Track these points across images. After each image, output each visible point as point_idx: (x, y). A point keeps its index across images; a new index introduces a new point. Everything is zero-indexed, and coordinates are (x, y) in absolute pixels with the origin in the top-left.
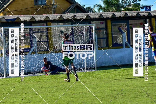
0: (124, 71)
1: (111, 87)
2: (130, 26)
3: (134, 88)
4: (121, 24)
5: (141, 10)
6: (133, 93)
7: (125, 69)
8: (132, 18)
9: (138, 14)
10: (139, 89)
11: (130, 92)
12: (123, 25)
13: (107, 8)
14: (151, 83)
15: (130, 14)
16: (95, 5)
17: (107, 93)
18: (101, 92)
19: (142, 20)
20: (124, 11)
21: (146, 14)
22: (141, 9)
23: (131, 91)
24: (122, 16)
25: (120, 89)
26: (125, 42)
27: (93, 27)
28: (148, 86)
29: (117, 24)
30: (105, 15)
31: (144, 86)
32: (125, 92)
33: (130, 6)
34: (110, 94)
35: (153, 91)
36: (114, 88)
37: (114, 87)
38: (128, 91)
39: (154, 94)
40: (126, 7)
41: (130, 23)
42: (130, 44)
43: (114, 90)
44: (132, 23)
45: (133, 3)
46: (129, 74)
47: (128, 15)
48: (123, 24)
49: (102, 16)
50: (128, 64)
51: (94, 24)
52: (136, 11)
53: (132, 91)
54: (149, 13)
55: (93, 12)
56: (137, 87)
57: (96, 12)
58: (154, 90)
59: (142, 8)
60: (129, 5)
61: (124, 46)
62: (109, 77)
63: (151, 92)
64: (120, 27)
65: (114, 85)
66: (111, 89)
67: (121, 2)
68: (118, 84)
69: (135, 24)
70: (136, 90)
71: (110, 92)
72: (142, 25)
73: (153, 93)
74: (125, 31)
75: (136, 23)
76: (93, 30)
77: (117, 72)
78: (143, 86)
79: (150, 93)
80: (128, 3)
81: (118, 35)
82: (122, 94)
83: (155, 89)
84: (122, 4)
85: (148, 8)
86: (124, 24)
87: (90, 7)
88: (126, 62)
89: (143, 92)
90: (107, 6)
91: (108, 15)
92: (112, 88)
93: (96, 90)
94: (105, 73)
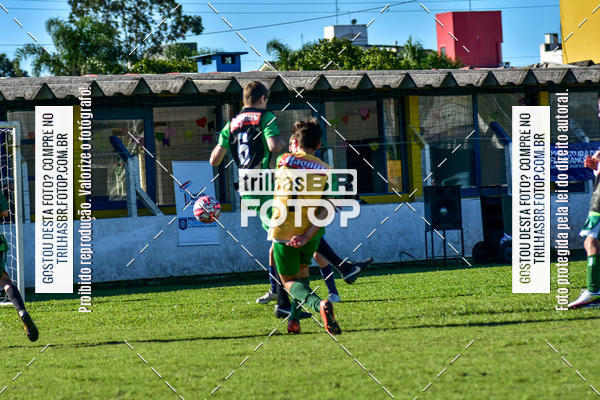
0: (129, 306)
1: (81, 366)
2: (158, 130)
3: (169, 373)
4: (121, 121)
5: (202, 69)
6: (163, 390)
7: (135, 296)
8: (166, 99)
9: (189, 83)
10: (186, 375)
11: (153, 387)
12: (131, 125)
13: (70, 58)
14: (236, 352)
15: (157, 83)
16: (21, 47)
17: (64, 390)
18: (41, 387)
19: (205, 108)
20: (134, 71)
21: (220, 84)
22: (199, 64)
23: (154, 382)
24: (125, 93)
25: (113, 374)
26: (137, 193)
27: (13, 132)
28: (225, 365)
29: (106, 122)
30: (61, 88)
31: (210, 363)
32: (132, 387)
33: (161, 52)
34: (75, 393)
35: (244, 385)
36: (92, 371)
37: (91, 366)
38: (147, 383)
39: (247, 396)
40: (145, 56)
41: (155, 120)
42: (155, 200)
43: (90, 379)
44: (164, 119)
45: (169, 43)
46: (151, 316)
47: (152, 87)
48: (128, 121)
49: (50, 89)
50: (148, 277)
51: (17, 123)
52: (182, 74)
53: (161, 382)
54: (233, 80)
55: (13, 75)
56: (180, 368)
57: (25, 74)
58: (248, 378)
59: (206, 60)
60: (157, 50)
61: (134, 208)
62: (73, 328)
63: (235, 389)
64: (120, 133)
65: (91, 358)
66: (78, 375)
67: (122, 37)
68: (106, 358)
69: (176, 122)
70: (177, 379)
71: (77, 384)
72: (203, 126)
73: (242, 393)
74: (137, 149)
75: (179, 119)
76: (14, 145)
77: (103, 308)
78: (203, 362)
79: (228, 393)
80: (150, 41)
81: (111, 167)
82: (121, 393)
83: (250, 376)
84: (127, 46)
85: (229, 60)
86: (136, 124)
87: (4, 55)
88: (141, 269)
89: (202, 390)
90: (69, 51)
91: (71, 87)
92: (82, 370)
93: (22, 380)
94: (56, 313)
